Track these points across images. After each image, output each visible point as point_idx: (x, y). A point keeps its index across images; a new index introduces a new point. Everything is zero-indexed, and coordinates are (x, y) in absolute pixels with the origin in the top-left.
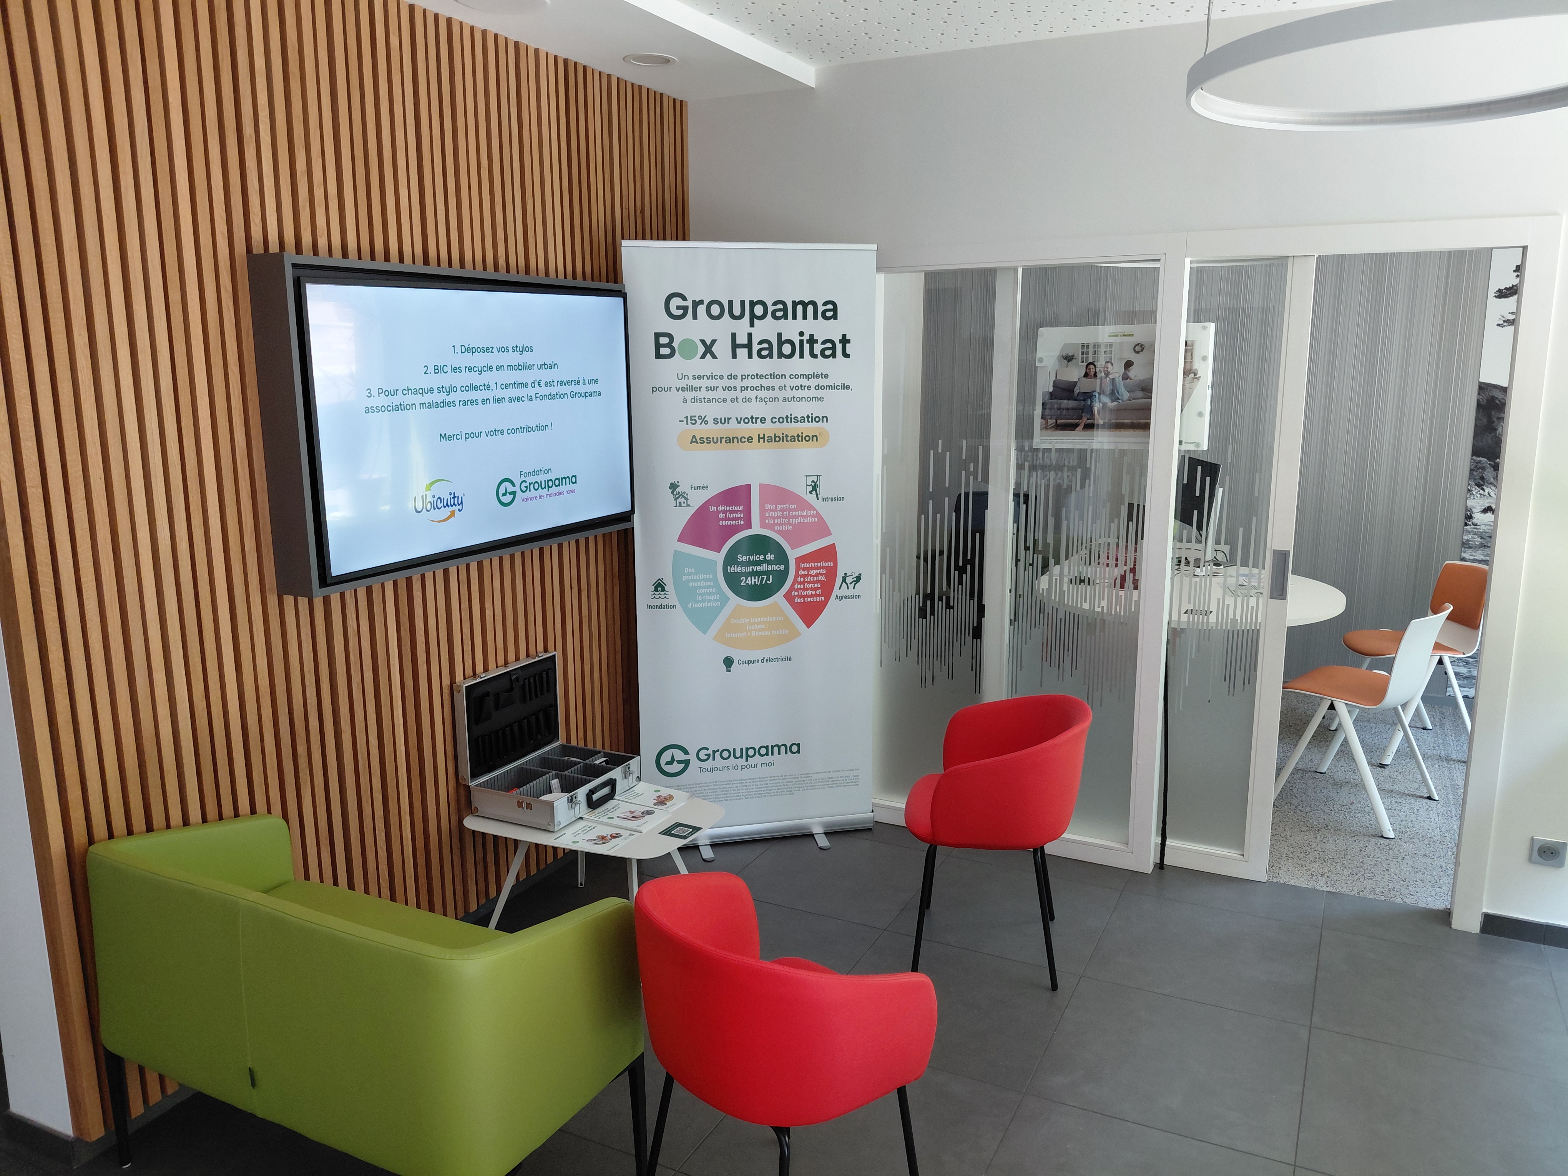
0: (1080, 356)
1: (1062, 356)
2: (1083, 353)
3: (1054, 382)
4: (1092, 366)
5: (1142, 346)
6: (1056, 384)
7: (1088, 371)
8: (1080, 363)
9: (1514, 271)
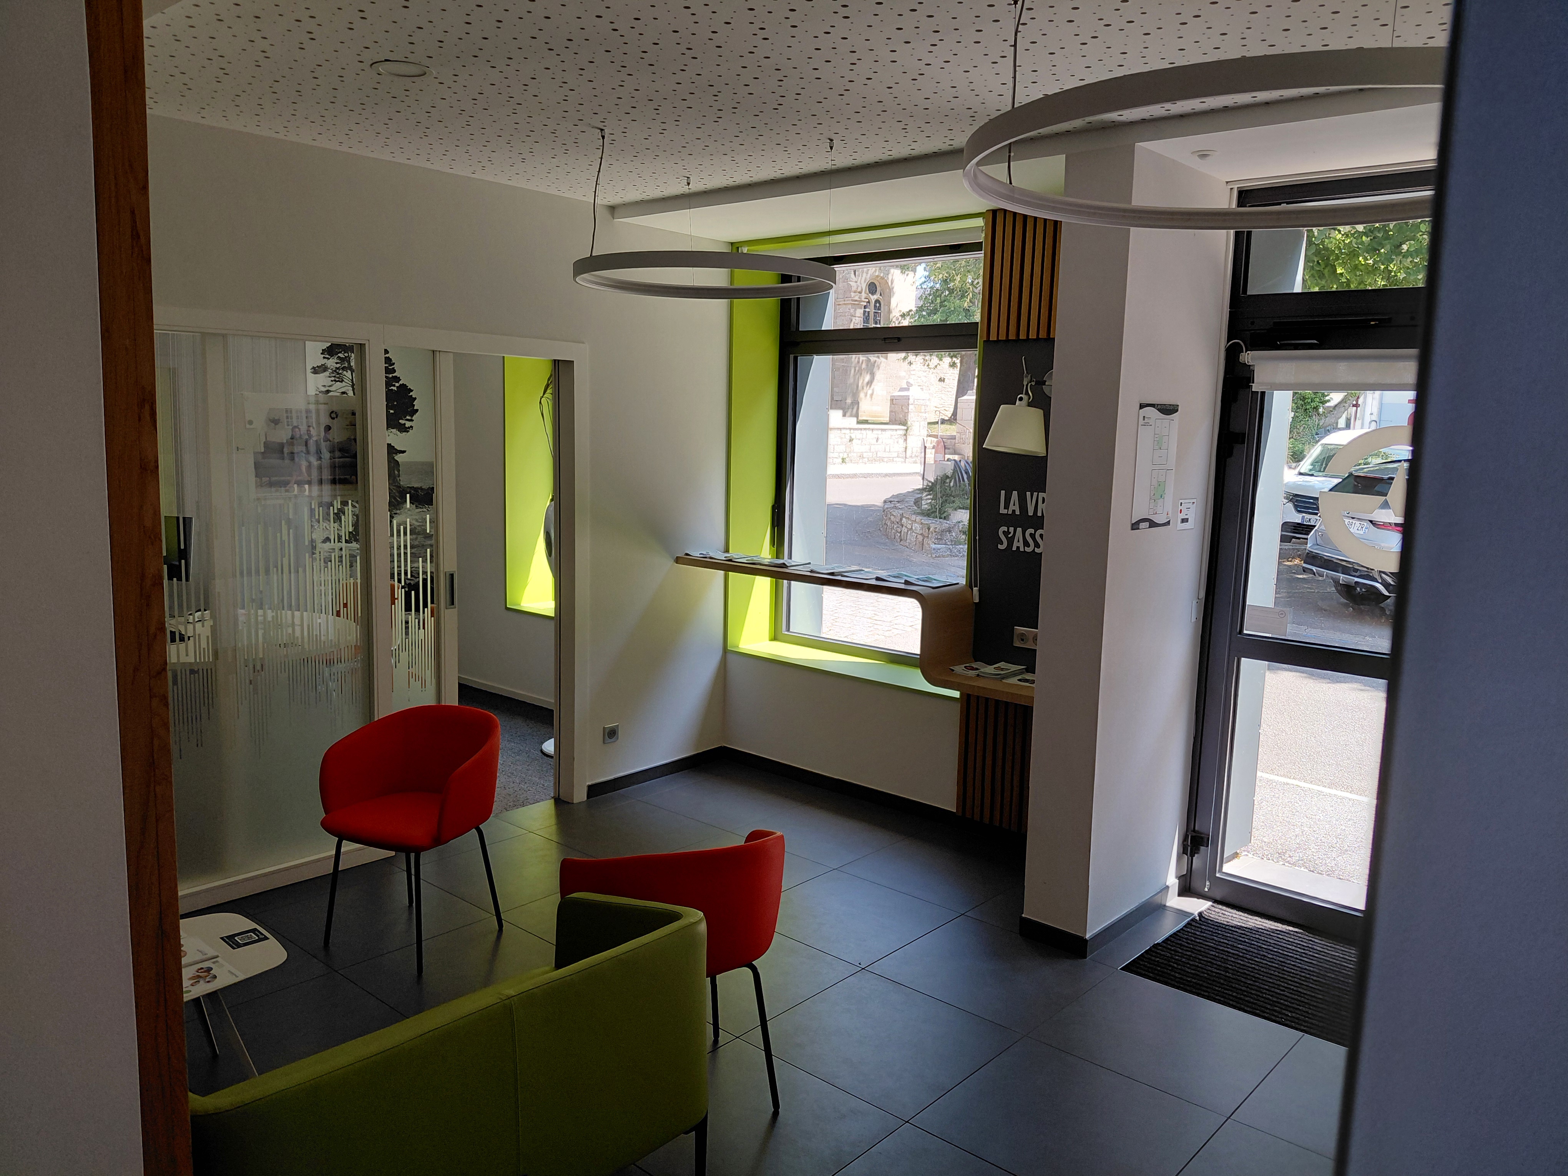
0: (286, 420)
1: (270, 420)
2: (287, 417)
3: (264, 443)
4: (297, 430)
5: (336, 413)
6: (266, 444)
7: (294, 433)
8: (286, 427)
9: (322, 354)
